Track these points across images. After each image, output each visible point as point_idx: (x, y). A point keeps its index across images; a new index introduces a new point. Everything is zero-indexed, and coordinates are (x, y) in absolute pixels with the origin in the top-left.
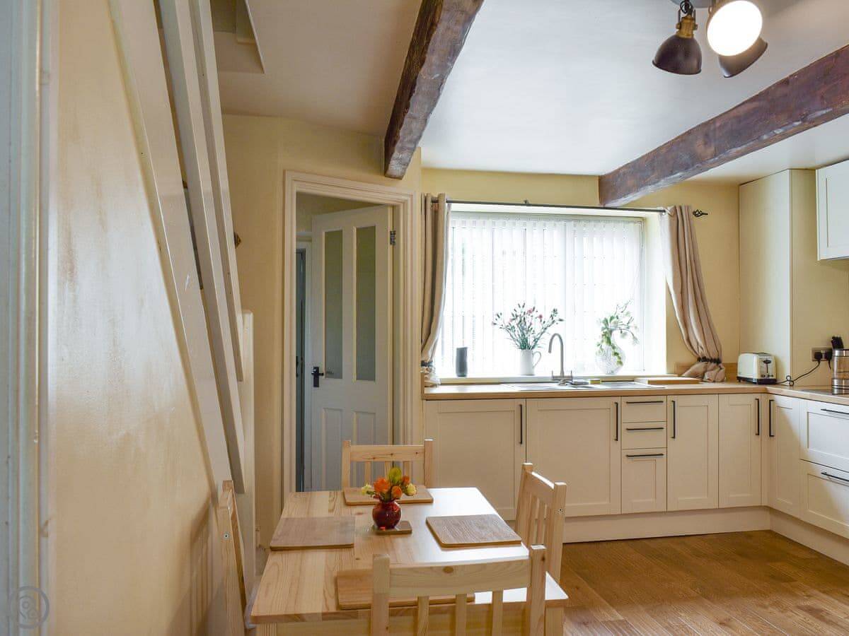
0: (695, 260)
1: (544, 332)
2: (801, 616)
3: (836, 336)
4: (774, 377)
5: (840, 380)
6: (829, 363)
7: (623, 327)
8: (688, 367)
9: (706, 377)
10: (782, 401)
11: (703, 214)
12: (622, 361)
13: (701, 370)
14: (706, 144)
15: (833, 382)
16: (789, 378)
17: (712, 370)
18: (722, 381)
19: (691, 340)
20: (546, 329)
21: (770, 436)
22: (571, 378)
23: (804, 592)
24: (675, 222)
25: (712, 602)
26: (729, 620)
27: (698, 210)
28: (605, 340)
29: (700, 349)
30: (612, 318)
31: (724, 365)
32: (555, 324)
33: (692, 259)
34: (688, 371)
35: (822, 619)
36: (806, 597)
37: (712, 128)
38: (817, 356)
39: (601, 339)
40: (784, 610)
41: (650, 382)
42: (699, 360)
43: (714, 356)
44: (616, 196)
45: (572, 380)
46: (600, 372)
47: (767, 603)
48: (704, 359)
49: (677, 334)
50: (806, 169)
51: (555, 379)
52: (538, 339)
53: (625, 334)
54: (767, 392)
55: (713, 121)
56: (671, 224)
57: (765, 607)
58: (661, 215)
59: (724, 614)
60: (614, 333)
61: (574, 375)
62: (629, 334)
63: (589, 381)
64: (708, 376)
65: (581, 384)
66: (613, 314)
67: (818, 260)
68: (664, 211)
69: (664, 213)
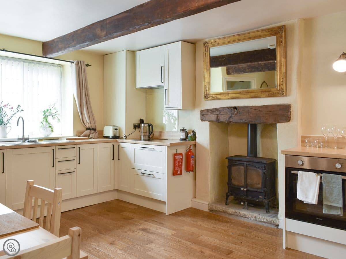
0: (86, 85)
1: (13, 116)
2: (141, 233)
3: (141, 118)
4: (119, 136)
5: (144, 135)
6: (139, 129)
7: (53, 114)
8: (82, 133)
9: (91, 136)
10: (123, 145)
11: (89, 65)
12: (53, 130)
13: (89, 133)
14: (101, 30)
15: (141, 137)
16: (125, 136)
17: (93, 133)
18: (97, 138)
19: (84, 120)
20: (14, 114)
21: (118, 160)
22: (28, 139)
23: (138, 222)
24: (78, 68)
25: (104, 234)
26: (114, 241)
27: (87, 64)
28: (45, 120)
29: (88, 124)
30: (48, 110)
31: (98, 131)
32: (19, 112)
33: (85, 85)
34: (83, 134)
35: (148, 232)
36: (139, 225)
37: (105, 23)
38: (135, 127)
39: (43, 120)
40: (134, 232)
41: (67, 139)
42: (87, 129)
43: (93, 127)
44: (52, 52)
45: (28, 140)
46: (42, 136)
47: (126, 230)
48: (89, 129)
49: (78, 118)
50: (132, 51)
51: (20, 140)
52: (9, 120)
53: (54, 117)
54: (117, 142)
55: (106, 20)
56: (76, 68)
57: (126, 232)
58: (71, 64)
59: (111, 239)
60: (49, 117)
61: (29, 137)
62: (56, 117)
63: (37, 140)
64: (92, 136)
65: (33, 141)
66: (48, 108)
67: (136, 88)
68: (73, 62)
69: (73, 63)
